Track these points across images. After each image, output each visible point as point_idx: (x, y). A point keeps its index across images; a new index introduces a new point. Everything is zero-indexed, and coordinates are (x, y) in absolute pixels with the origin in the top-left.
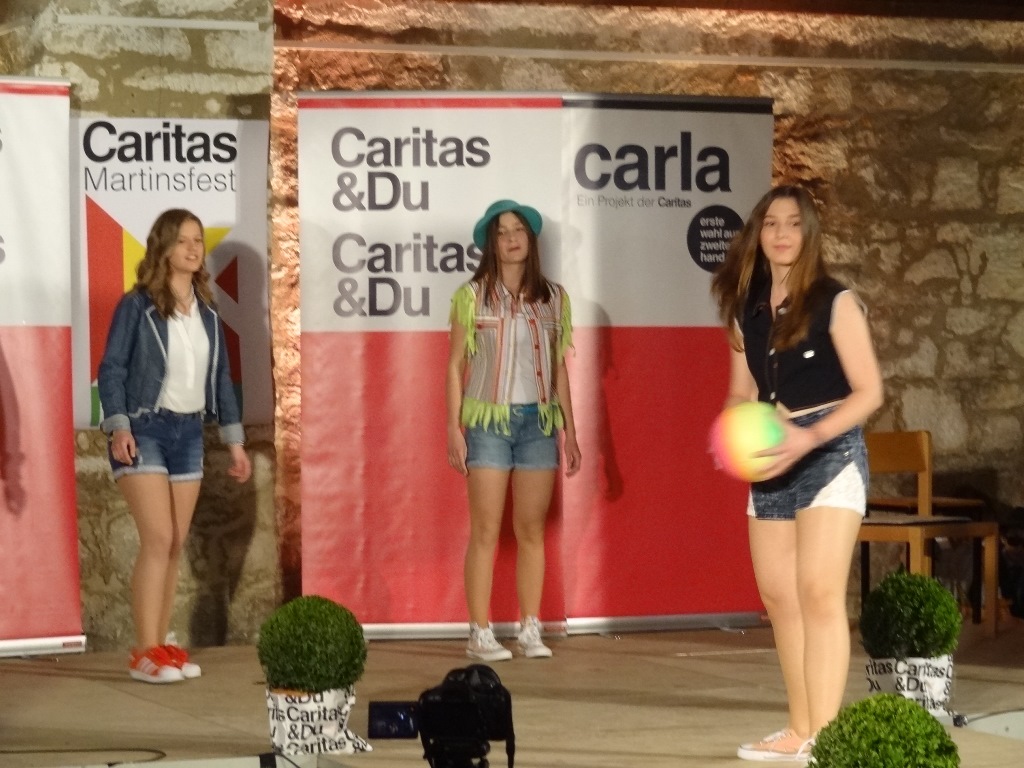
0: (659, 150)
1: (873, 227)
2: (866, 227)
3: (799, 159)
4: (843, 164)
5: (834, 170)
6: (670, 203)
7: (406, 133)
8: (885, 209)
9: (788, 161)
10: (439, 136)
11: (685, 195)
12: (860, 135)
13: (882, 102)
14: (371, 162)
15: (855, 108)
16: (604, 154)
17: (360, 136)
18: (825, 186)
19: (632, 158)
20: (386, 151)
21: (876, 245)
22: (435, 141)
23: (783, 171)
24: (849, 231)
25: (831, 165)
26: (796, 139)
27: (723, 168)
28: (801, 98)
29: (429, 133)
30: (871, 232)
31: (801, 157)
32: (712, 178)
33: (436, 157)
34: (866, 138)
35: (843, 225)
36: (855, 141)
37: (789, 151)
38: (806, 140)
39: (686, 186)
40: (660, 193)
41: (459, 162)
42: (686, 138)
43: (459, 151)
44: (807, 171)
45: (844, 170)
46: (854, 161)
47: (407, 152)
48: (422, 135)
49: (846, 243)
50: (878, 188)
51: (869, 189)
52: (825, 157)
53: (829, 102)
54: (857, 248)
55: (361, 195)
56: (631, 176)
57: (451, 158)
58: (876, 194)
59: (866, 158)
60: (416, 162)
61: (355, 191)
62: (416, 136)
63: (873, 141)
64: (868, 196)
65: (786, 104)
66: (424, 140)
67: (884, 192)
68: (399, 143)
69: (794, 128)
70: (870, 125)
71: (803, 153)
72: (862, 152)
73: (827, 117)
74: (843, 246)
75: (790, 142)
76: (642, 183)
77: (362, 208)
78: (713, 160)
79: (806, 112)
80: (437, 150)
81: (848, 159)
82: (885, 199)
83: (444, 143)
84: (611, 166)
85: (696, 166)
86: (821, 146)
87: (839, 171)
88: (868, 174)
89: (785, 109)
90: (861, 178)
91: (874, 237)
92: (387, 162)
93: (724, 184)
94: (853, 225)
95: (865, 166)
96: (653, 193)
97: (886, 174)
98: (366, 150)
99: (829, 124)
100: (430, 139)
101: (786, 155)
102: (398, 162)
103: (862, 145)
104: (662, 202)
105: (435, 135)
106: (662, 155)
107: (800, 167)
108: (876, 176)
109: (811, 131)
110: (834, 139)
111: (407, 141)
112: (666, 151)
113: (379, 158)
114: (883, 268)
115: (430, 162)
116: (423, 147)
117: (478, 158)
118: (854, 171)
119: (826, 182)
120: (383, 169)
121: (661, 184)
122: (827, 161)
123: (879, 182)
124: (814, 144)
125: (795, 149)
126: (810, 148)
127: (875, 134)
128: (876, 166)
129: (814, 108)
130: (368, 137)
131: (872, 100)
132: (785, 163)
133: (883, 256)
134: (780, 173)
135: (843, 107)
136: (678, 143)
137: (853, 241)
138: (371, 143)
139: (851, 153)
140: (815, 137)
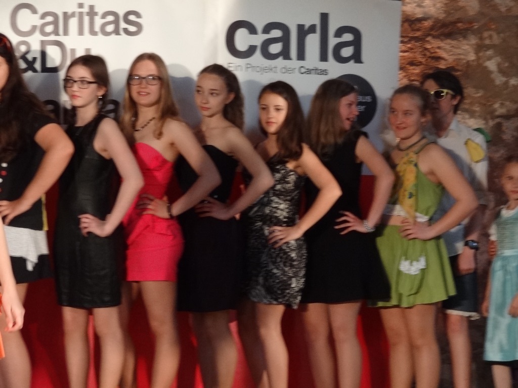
0: (300, 27)
1: (497, 106)
2: (491, 106)
3: (436, 52)
4: (472, 57)
5: (464, 61)
6: (309, 72)
7: (72, 8)
8: (505, 92)
9: (428, 54)
10: (100, 10)
11: (322, 65)
12: (486, 34)
13: (503, 9)
14: (43, 33)
15: (481, 14)
16: (252, 30)
17: (34, 11)
18: (458, 73)
19: (276, 33)
20: (55, 23)
21: (498, 120)
22: (96, 14)
23: (423, 60)
24: (477, 108)
25: (462, 57)
26: (434, 37)
27: (357, 43)
28: (439, 5)
29: (92, 7)
30: (495, 110)
31: (438, 50)
32: (347, 52)
33: (97, 28)
34: (490, 37)
35: (471, 104)
36: (481, 39)
37: (428, 46)
38: (442, 38)
39: (324, 57)
40: (301, 63)
41: (116, 32)
42: (324, 17)
43: (116, 22)
44: (443, 62)
45: (473, 61)
46: (481, 54)
47: (73, 23)
48: (86, 10)
49: (475, 118)
50: (500, 75)
51: (493, 76)
52: (458, 51)
53: (462, 8)
54: (483, 122)
55: (35, 59)
56: (275, 48)
57: (110, 28)
58: (499, 80)
59: (490, 52)
60: (81, 32)
61: (30, 57)
62: (81, 10)
63: (496, 40)
64: (492, 81)
65: (426, 10)
66: (88, 14)
67: (504, 79)
68: (66, 16)
69: (432, 28)
70: (493, 27)
71: (439, 48)
72: (488, 47)
73: (459, 21)
74: (472, 120)
75: (429, 39)
76: (285, 54)
77: (35, 71)
78: (348, 37)
79: (442, 16)
80: (98, 22)
81: (477, 52)
82: (506, 83)
83: (105, 15)
84: (258, 39)
85: (333, 41)
86: (454, 43)
87: (468, 61)
88: (492, 65)
89: (425, 13)
90: (486, 67)
91: (497, 113)
92: (56, 32)
93: (357, 57)
94: (480, 103)
95: (489, 59)
96: (294, 63)
97: (506, 65)
98: (39, 22)
99: (460, 25)
100: (92, 13)
101: (426, 49)
102: (66, 33)
103: (487, 42)
104: (303, 70)
105: (96, 10)
106: (303, 32)
107: (439, 58)
108: (499, 65)
109: (447, 30)
110: (465, 37)
111: (73, 15)
112: (307, 27)
113: (49, 29)
114: (505, 137)
115: (93, 33)
116: (86, 19)
117: (132, 29)
118: (481, 61)
119: (458, 70)
120: (53, 38)
121: (301, 56)
122: (460, 54)
123: (501, 71)
124: (449, 41)
125: (433, 44)
126: (446, 44)
127: (499, 33)
128: (498, 59)
129: (448, 13)
130: (41, 11)
131: (495, 7)
132: (425, 55)
133: (504, 128)
134: (420, 62)
135: (472, 13)
136: (317, 21)
137: (480, 116)
138: (44, 16)
139: (479, 48)
140: (449, 35)
